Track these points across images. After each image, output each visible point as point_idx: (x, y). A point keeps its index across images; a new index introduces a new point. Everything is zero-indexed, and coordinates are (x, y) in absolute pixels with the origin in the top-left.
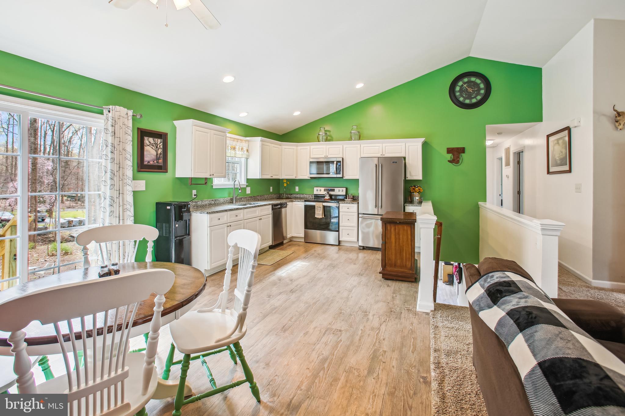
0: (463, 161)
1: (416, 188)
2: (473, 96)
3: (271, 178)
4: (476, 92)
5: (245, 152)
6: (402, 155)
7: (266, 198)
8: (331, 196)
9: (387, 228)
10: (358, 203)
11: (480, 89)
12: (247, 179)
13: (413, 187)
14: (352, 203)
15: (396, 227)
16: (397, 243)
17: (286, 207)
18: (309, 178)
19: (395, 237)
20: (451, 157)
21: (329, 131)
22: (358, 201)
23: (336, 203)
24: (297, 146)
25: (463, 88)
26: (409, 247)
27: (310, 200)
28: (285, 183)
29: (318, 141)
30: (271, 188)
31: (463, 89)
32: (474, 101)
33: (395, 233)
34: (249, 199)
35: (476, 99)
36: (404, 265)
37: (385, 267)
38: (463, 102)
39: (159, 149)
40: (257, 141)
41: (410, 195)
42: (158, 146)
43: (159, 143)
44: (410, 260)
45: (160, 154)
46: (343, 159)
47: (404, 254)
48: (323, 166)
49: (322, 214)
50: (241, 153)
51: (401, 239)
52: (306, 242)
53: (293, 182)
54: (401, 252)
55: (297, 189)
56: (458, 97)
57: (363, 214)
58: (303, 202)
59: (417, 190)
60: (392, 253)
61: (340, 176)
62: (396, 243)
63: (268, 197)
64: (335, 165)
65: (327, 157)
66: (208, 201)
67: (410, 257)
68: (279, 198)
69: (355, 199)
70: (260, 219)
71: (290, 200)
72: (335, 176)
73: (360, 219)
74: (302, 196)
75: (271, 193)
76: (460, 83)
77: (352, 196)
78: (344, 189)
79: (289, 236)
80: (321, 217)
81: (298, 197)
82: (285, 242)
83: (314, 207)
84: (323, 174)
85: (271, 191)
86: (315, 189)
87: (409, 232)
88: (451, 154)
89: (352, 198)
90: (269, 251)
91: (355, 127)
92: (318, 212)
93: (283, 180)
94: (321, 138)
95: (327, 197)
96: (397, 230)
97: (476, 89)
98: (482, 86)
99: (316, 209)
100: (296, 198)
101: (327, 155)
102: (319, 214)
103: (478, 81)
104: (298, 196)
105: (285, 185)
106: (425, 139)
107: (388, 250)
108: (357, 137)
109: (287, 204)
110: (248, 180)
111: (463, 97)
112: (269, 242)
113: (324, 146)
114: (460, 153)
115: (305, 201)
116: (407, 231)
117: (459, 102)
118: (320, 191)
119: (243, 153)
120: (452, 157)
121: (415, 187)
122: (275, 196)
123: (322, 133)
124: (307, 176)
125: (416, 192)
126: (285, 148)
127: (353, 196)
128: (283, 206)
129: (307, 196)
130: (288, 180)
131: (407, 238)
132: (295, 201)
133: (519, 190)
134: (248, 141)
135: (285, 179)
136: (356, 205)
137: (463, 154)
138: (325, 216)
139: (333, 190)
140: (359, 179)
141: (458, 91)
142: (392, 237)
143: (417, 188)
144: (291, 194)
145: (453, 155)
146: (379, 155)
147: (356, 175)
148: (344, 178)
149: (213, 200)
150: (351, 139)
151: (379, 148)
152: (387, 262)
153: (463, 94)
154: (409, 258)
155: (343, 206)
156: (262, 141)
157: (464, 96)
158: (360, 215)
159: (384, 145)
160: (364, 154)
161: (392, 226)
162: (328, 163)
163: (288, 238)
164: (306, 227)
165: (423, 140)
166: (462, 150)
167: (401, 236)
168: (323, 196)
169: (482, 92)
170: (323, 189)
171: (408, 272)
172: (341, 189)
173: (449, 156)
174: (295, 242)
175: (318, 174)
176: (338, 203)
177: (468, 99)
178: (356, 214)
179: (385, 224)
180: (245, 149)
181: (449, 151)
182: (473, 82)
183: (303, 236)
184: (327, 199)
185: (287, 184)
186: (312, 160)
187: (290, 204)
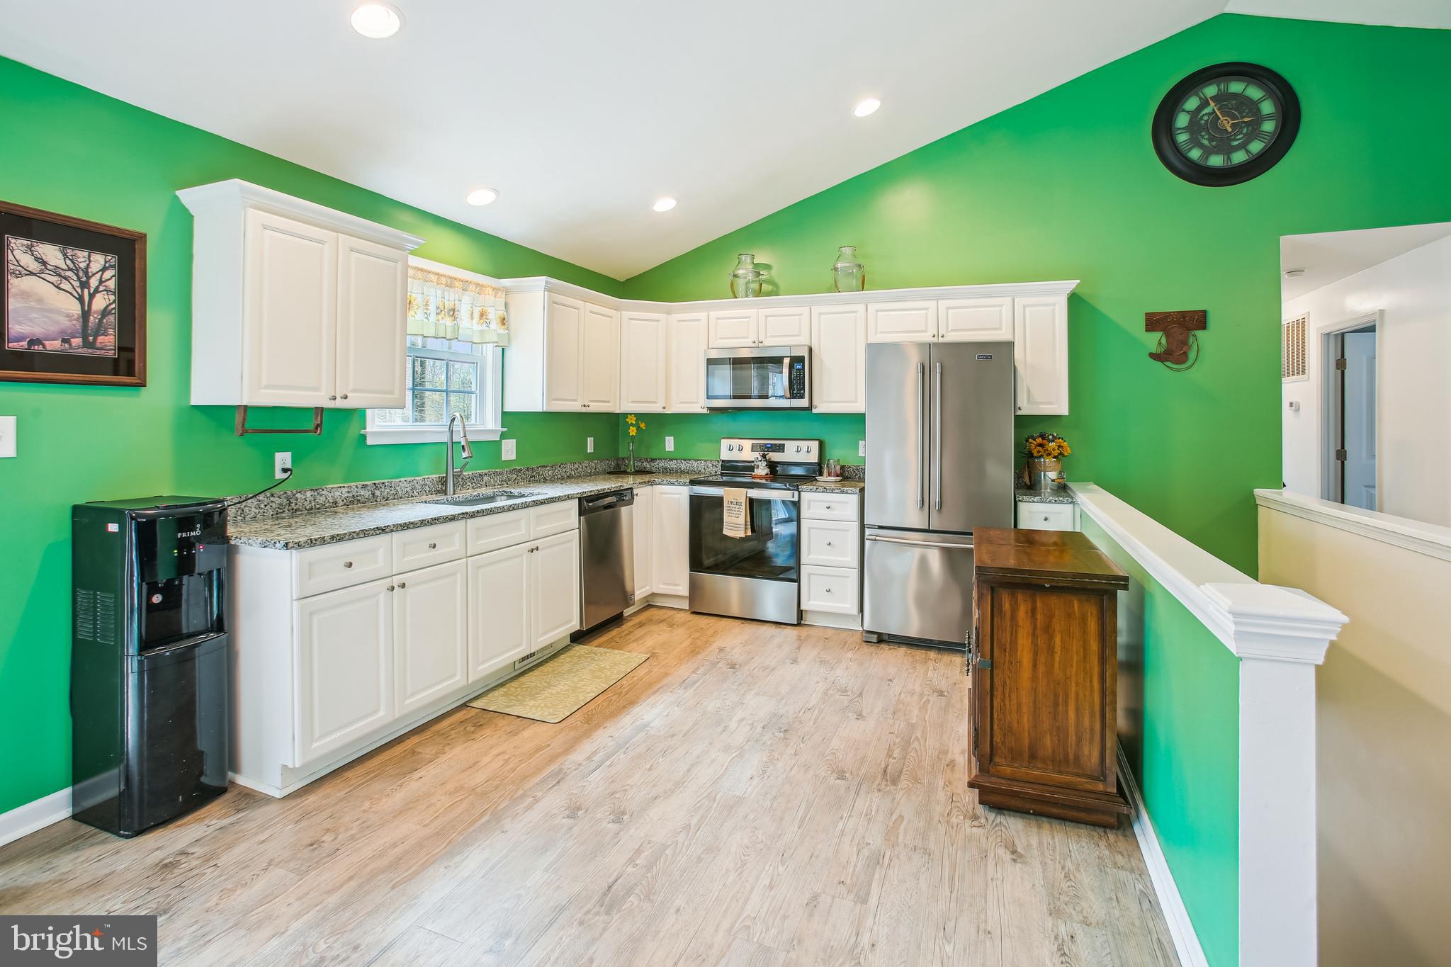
0: (1201, 353)
1: (1050, 441)
2: (1235, 143)
3: (584, 410)
4: (1245, 131)
5: (495, 325)
6: (1002, 335)
7: (573, 473)
8: (772, 466)
9: (1001, 606)
10: (862, 490)
11: (1259, 119)
12: (505, 414)
13: (1039, 440)
14: (843, 492)
15: (1039, 604)
16: (1041, 669)
17: (631, 502)
18: (705, 411)
19: (1034, 643)
20: (1160, 343)
21: (768, 267)
22: (861, 485)
23: (790, 490)
24: (669, 313)
25: (1201, 119)
26: (1092, 686)
27: (711, 479)
28: (632, 425)
29: (732, 295)
30: (590, 440)
31: (1203, 122)
32: (1239, 157)
33: (1035, 628)
34: (510, 476)
35: (1247, 152)
36: (1071, 757)
37: (991, 761)
38: (1202, 163)
39: (97, 291)
40: (534, 290)
41: (1028, 462)
42: (94, 282)
43: (95, 267)
44: (1097, 737)
45: (105, 313)
46: (811, 350)
47: (1072, 715)
48: (750, 372)
49: (746, 525)
50: (477, 328)
51: (1058, 649)
52: (694, 613)
53: (657, 423)
54: (1056, 704)
55: (670, 444)
56: (1183, 148)
57: (881, 527)
58: (685, 484)
59: (1054, 450)
60: (1019, 706)
61: (803, 403)
62: (1035, 665)
63: (580, 469)
64: (786, 370)
65: (760, 345)
66: (344, 490)
67: (1098, 727)
68: (618, 471)
69: (850, 476)
70: (532, 551)
71: (646, 478)
72: (785, 403)
73: (867, 543)
74: (684, 466)
75: (590, 457)
76: (1192, 103)
77: (838, 467)
78: (815, 445)
79: (639, 593)
80: (743, 535)
81: (671, 470)
82: (627, 612)
83: (718, 502)
84: (750, 397)
85: (590, 449)
86: (725, 443)
87: (1093, 625)
88: (1162, 333)
89: (839, 472)
90: (568, 654)
91: (847, 251)
92: (734, 520)
93: (626, 415)
94: (741, 284)
95: (762, 470)
96: (1039, 616)
97: (1246, 120)
98: (1267, 107)
99: (725, 509)
100: (667, 472)
101: (760, 340)
102: (735, 524)
103: (1254, 93)
104: (673, 465)
105: (633, 431)
106: (1079, 281)
107: (1003, 693)
108: (855, 282)
109: (635, 491)
110: (508, 417)
111: (1201, 146)
112: (570, 621)
113: (751, 312)
114: (1189, 329)
115: (693, 483)
116: (1084, 619)
117: (1188, 162)
118: (741, 449)
119: (484, 327)
120: (1164, 341)
121: (1043, 439)
122: (601, 466)
123: (745, 271)
124: (698, 405)
125: (1049, 454)
126: (630, 319)
127: (842, 467)
128: (624, 497)
129: (700, 466)
130: (640, 417)
131: (1085, 649)
132: (660, 484)
133: (1343, 446)
134: (507, 291)
135: (631, 414)
136: (853, 499)
137: (1199, 333)
138: (753, 531)
139: (781, 448)
140: (865, 414)
141: (1183, 128)
142: (1020, 642)
143: (1053, 441)
144: (653, 460)
145: (1167, 336)
146: (927, 338)
147: (853, 402)
148: (814, 411)
149: (364, 486)
150: (836, 288)
151: (926, 314)
152: (998, 738)
153: (1203, 137)
154: (1092, 730)
155: (814, 502)
156: (548, 289)
157: (1206, 142)
158: (868, 532)
159: (943, 304)
160: (876, 334)
161: (1020, 597)
162: (762, 362)
163: (636, 599)
164: (696, 563)
165: (1071, 285)
166: (1198, 320)
167: (1058, 640)
168: (749, 467)
169: (1269, 126)
170: (747, 444)
171: (1089, 787)
172: (803, 444)
173: (1155, 341)
174: (663, 611)
175: (735, 397)
176: (798, 489)
177: (1217, 153)
178: (855, 528)
179: (992, 589)
180: (494, 315)
181: (1154, 322)
182: (1235, 95)
183: (686, 593)
184: (761, 478)
185: (638, 428)
186: (714, 354)
187: (644, 494)
